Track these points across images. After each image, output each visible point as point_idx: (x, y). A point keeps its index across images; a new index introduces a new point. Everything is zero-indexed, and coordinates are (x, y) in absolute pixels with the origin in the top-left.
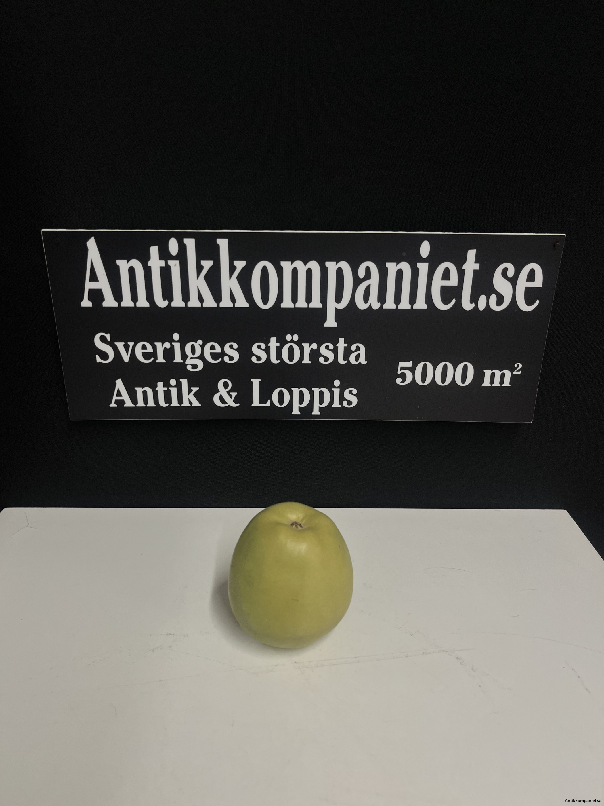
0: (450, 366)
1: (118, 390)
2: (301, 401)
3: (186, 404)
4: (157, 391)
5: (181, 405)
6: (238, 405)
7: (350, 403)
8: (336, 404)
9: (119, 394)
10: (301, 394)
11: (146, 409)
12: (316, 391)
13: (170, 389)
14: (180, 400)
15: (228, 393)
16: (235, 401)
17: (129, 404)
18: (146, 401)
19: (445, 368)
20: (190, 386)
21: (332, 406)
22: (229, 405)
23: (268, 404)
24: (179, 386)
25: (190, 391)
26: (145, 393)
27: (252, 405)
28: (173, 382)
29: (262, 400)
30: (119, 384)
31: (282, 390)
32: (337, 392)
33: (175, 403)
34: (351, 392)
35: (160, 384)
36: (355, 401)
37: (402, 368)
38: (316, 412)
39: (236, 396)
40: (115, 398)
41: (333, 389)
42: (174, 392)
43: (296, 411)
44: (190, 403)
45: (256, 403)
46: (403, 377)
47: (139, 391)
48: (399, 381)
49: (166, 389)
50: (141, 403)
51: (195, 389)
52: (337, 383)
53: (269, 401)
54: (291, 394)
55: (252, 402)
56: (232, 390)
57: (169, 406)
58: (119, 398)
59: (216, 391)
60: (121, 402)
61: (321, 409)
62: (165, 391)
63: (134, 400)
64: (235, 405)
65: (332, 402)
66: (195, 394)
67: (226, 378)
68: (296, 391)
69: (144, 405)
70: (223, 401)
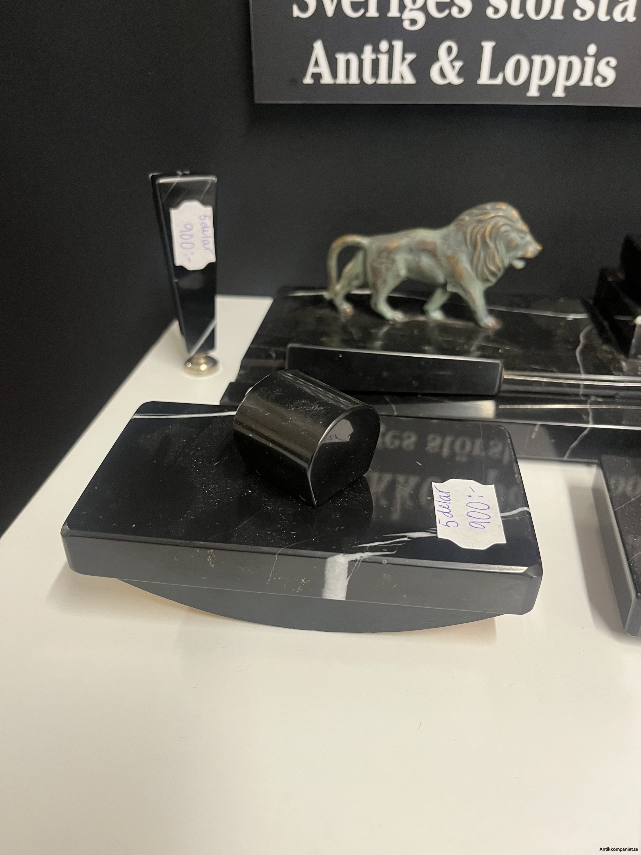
1: (316, 58)
2: (542, 76)
3: (396, 80)
4: (362, 60)
5: (389, 82)
6: (461, 81)
7: (604, 79)
8: (587, 82)
9: (316, 64)
10: (544, 64)
11: (347, 87)
12: (564, 60)
13: (380, 56)
14: (390, 75)
15: (452, 61)
16: (459, 75)
17: (327, 79)
18: (348, 75)
20: (405, 51)
21: (583, 84)
22: (450, 83)
23: (498, 81)
24: (390, 52)
25: (404, 59)
26: (348, 62)
27: (479, 82)
28: (384, 46)
29: (493, 75)
30: (318, 48)
31: (520, 60)
32: (590, 62)
33: (383, 79)
34: (608, 63)
35: (368, 49)
36: (611, 76)
38: (559, 92)
39: (461, 68)
40: (312, 69)
41: (587, 59)
42: (384, 59)
43: (533, 92)
44: (402, 78)
45: (484, 79)
47: (341, 58)
49: (374, 57)
50: (341, 79)
51: (410, 57)
52: (592, 49)
53: (501, 76)
54: (531, 62)
55: (478, 76)
56: (456, 58)
57: (375, 83)
58: (316, 70)
59: (436, 59)
60: (317, 76)
61: (566, 88)
62: (373, 61)
63: (334, 73)
64: (457, 81)
65: (581, 78)
66: (410, 65)
67: (451, 39)
68: (538, 60)
69: (344, 81)
70: (442, 74)
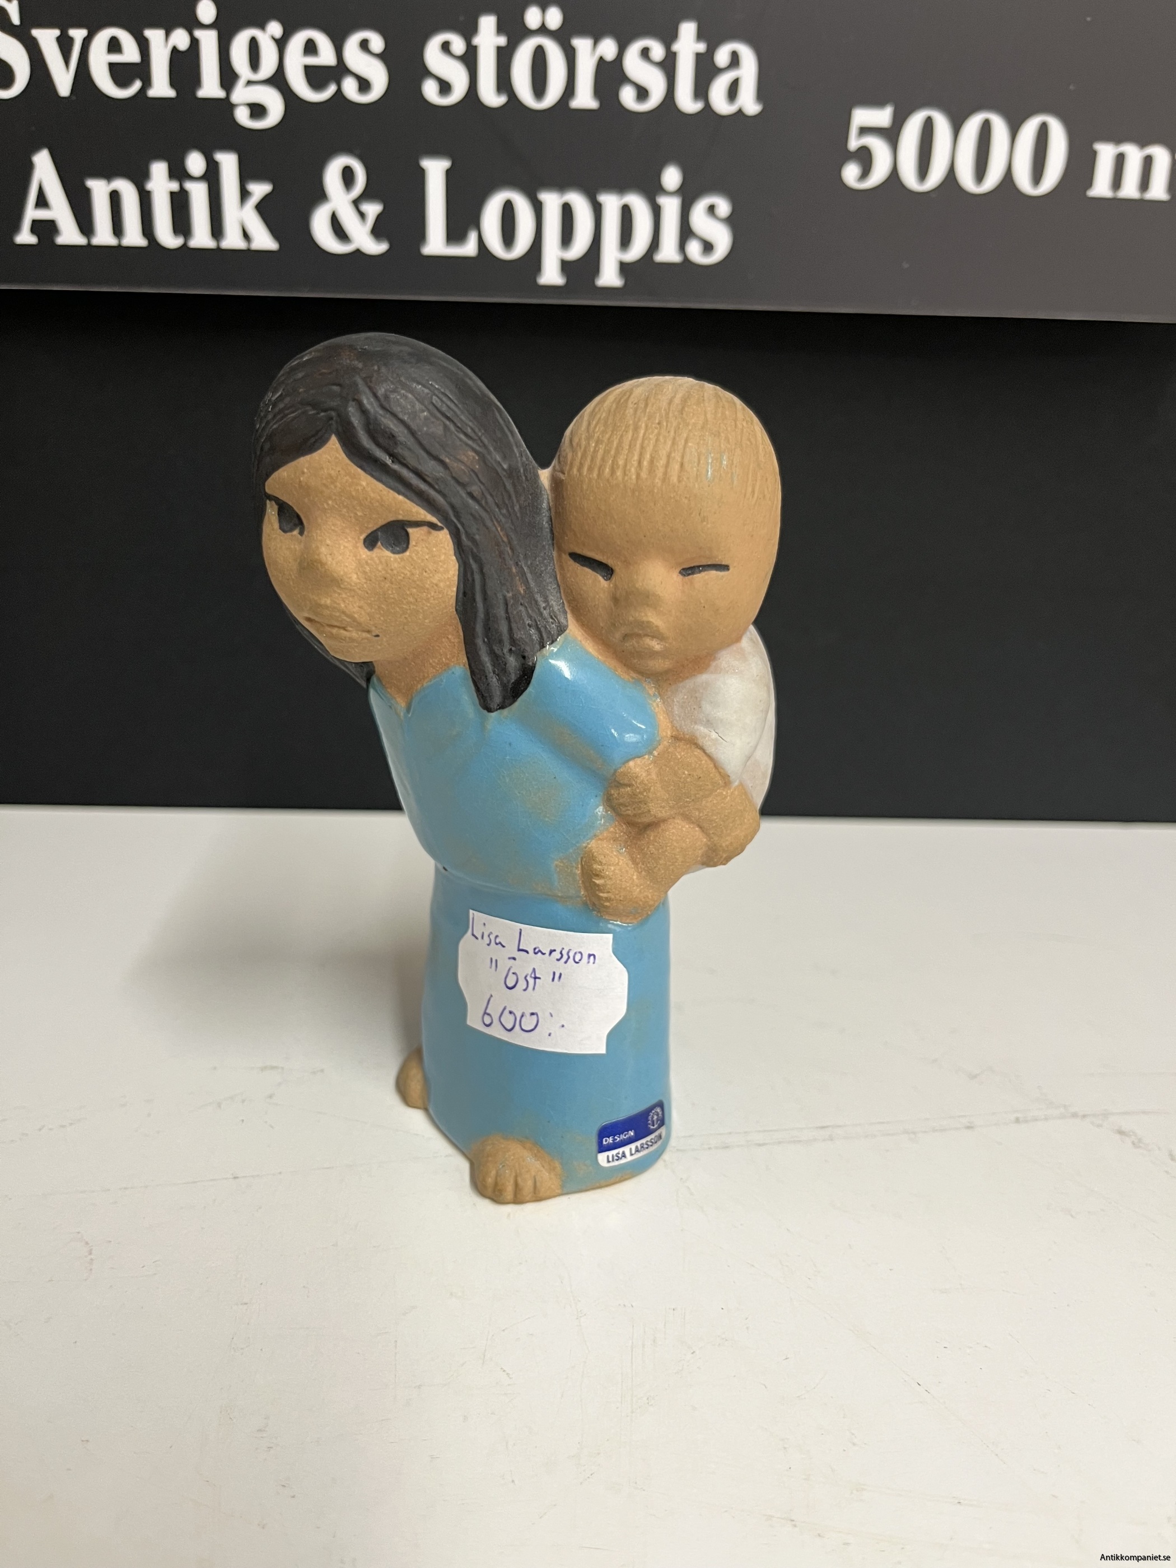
0: (999, 127)
1: (41, 189)
2: (567, 238)
3: (232, 240)
4: (148, 194)
5: (217, 244)
6: (384, 247)
7: (708, 247)
8: (668, 253)
9: (42, 202)
10: (567, 212)
11: (119, 251)
12: (611, 203)
13: (189, 186)
14: (216, 229)
15: (356, 203)
16: (377, 232)
17: (69, 235)
18: (118, 228)
19: (985, 132)
20: (245, 176)
21: (659, 258)
22: (358, 251)
23: (469, 248)
24: (212, 176)
25: (244, 194)
26: (115, 198)
27: (425, 251)
28: (195, 163)
29: (455, 234)
30: (44, 165)
31: (512, 200)
32: (671, 206)
33: (201, 238)
34: (711, 209)
35: (159, 170)
36: (722, 239)
37: (864, 131)
38: (609, 276)
39: (379, 218)
40: (32, 213)
42: (198, 193)
43: (551, 275)
44: (246, 235)
45: (436, 243)
46: (865, 158)
47: (99, 189)
48: (851, 173)
49: (175, 186)
50: (103, 236)
51: (259, 190)
52: (672, 177)
53: (473, 237)
54: (538, 208)
55: (423, 238)
56: (367, 195)
57: (185, 245)
58: (43, 214)
59: (320, 196)
60: (46, 229)
61: (624, 268)
62: (172, 194)
63: (85, 221)
64: (373, 247)
65: (655, 244)
66: (261, 208)
67: (349, 151)
68: (552, 201)
69: (110, 240)
70: (339, 231)
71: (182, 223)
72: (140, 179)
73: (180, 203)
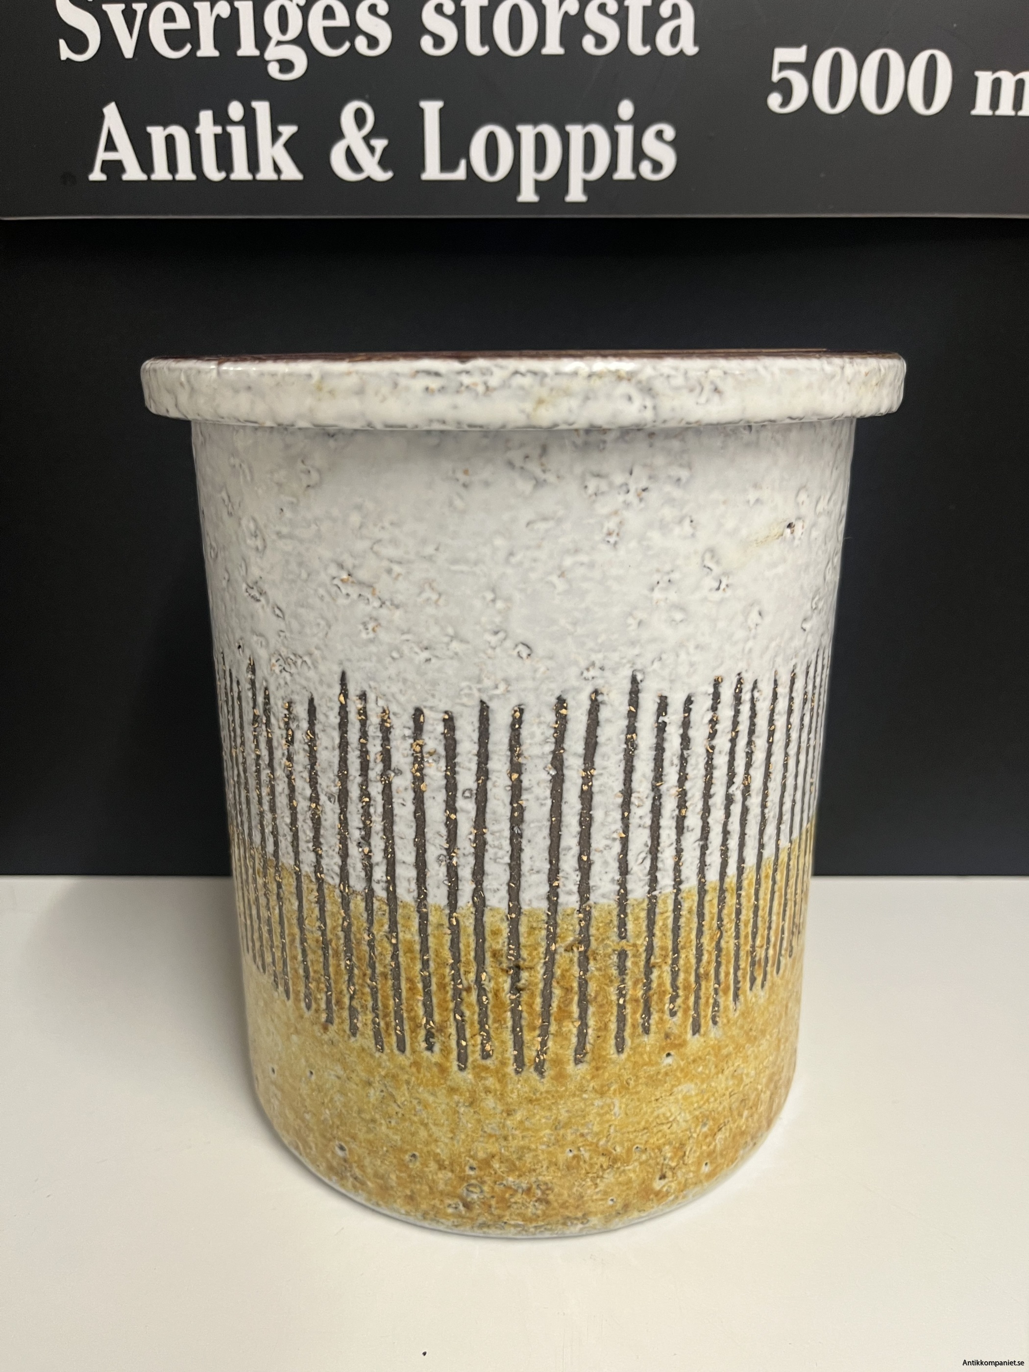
0: (895, 59)
1: (109, 134)
2: (540, 163)
3: (266, 173)
4: (199, 135)
5: (254, 177)
6: (389, 175)
7: (657, 166)
8: (625, 172)
9: (111, 146)
10: (540, 140)
11: (174, 185)
12: (576, 132)
13: (230, 129)
14: (253, 164)
15: (367, 139)
16: (383, 163)
17: (133, 172)
18: (172, 167)
19: (884, 66)
20: (276, 120)
21: (617, 176)
22: (369, 178)
23: (460, 174)
24: (249, 121)
25: (275, 135)
26: (170, 141)
27: (425, 176)
28: (236, 110)
29: (448, 164)
30: (112, 116)
31: (494, 133)
32: (626, 133)
33: (240, 172)
34: (659, 135)
35: (206, 117)
36: (669, 159)
37: (784, 66)
38: (576, 194)
39: (385, 150)
40: (102, 155)
41: (618, 128)
42: (238, 134)
43: (528, 194)
44: (277, 169)
45: (432, 171)
46: (785, 88)
47: (157, 134)
48: (774, 101)
49: (219, 130)
50: (161, 173)
51: (287, 131)
52: (626, 109)
53: (463, 163)
54: (516, 139)
55: (422, 167)
56: (374, 133)
57: (227, 177)
58: (111, 156)
59: (338, 134)
60: (114, 168)
61: (587, 186)
62: (217, 137)
63: (146, 162)
64: (382, 176)
65: (613, 165)
66: (289, 146)
67: (361, 97)
68: (527, 132)
69: (168, 177)
70: (353, 163)
71: (224, 160)
72: (191, 125)
73: (223, 144)
